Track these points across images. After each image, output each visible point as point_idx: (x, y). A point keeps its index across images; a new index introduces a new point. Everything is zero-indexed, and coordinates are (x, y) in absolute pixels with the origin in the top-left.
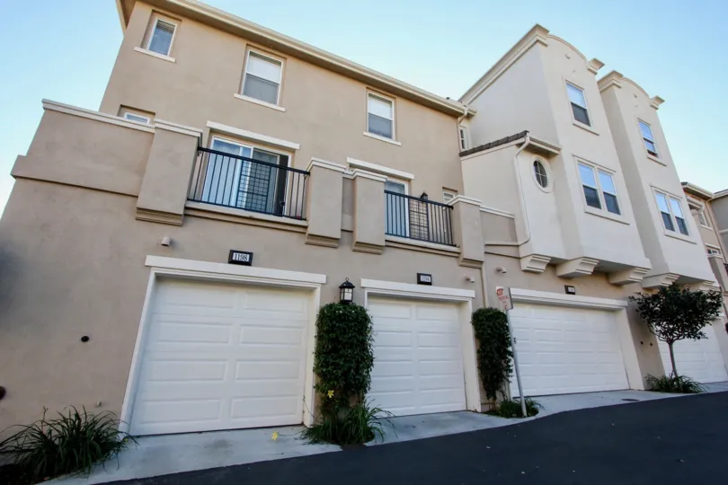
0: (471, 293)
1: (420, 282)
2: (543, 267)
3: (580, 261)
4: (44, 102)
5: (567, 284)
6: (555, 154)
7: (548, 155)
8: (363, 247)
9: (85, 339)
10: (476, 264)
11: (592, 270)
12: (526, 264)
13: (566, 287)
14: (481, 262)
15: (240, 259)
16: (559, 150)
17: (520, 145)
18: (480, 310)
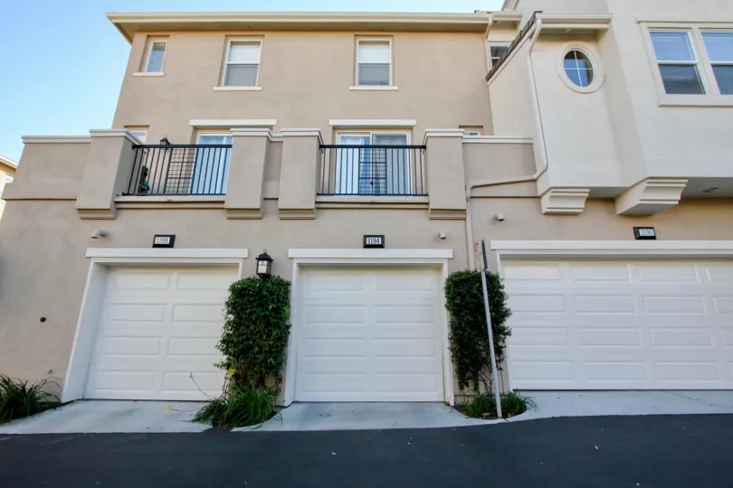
0: (448, 253)
1: (367, 246)
2: (581, 204)
3: (645, 185)
4: (24, 138)
5: (638, 225)
6: (605, 30)
7: (594, 36)
8: (289, 214)
9: (43, 320)
10: (458, 214)
11: (679, 198)
12: (547, 204)
13: (636, 230)
14: (463, 211)
15: (162, 242)
16: (608, 21)
17: (531, 37)
18: (460, 274)
